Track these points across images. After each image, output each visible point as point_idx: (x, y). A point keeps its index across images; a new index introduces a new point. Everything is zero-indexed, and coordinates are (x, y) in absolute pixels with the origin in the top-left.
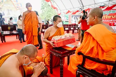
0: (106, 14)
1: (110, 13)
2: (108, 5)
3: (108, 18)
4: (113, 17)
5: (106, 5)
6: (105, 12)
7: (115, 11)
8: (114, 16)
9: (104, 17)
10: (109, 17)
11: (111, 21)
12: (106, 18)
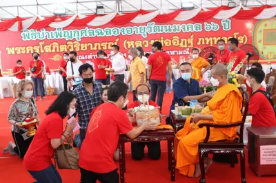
0: (73, 37)
1: (84, 35)
2: (76, 12)
3: (82, 49)
4: (93, 46)
5: (70, 13)
6: (69, 31)
7: (95, 30)
8: (96, 44)
9: (70, 47)
10: (84, 47)
11: (90, 57)
12: (74, 48)
